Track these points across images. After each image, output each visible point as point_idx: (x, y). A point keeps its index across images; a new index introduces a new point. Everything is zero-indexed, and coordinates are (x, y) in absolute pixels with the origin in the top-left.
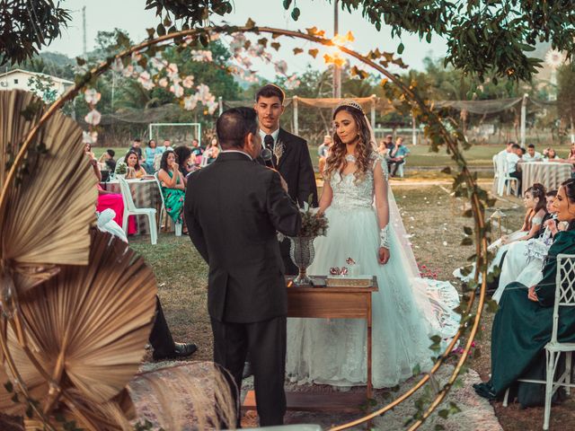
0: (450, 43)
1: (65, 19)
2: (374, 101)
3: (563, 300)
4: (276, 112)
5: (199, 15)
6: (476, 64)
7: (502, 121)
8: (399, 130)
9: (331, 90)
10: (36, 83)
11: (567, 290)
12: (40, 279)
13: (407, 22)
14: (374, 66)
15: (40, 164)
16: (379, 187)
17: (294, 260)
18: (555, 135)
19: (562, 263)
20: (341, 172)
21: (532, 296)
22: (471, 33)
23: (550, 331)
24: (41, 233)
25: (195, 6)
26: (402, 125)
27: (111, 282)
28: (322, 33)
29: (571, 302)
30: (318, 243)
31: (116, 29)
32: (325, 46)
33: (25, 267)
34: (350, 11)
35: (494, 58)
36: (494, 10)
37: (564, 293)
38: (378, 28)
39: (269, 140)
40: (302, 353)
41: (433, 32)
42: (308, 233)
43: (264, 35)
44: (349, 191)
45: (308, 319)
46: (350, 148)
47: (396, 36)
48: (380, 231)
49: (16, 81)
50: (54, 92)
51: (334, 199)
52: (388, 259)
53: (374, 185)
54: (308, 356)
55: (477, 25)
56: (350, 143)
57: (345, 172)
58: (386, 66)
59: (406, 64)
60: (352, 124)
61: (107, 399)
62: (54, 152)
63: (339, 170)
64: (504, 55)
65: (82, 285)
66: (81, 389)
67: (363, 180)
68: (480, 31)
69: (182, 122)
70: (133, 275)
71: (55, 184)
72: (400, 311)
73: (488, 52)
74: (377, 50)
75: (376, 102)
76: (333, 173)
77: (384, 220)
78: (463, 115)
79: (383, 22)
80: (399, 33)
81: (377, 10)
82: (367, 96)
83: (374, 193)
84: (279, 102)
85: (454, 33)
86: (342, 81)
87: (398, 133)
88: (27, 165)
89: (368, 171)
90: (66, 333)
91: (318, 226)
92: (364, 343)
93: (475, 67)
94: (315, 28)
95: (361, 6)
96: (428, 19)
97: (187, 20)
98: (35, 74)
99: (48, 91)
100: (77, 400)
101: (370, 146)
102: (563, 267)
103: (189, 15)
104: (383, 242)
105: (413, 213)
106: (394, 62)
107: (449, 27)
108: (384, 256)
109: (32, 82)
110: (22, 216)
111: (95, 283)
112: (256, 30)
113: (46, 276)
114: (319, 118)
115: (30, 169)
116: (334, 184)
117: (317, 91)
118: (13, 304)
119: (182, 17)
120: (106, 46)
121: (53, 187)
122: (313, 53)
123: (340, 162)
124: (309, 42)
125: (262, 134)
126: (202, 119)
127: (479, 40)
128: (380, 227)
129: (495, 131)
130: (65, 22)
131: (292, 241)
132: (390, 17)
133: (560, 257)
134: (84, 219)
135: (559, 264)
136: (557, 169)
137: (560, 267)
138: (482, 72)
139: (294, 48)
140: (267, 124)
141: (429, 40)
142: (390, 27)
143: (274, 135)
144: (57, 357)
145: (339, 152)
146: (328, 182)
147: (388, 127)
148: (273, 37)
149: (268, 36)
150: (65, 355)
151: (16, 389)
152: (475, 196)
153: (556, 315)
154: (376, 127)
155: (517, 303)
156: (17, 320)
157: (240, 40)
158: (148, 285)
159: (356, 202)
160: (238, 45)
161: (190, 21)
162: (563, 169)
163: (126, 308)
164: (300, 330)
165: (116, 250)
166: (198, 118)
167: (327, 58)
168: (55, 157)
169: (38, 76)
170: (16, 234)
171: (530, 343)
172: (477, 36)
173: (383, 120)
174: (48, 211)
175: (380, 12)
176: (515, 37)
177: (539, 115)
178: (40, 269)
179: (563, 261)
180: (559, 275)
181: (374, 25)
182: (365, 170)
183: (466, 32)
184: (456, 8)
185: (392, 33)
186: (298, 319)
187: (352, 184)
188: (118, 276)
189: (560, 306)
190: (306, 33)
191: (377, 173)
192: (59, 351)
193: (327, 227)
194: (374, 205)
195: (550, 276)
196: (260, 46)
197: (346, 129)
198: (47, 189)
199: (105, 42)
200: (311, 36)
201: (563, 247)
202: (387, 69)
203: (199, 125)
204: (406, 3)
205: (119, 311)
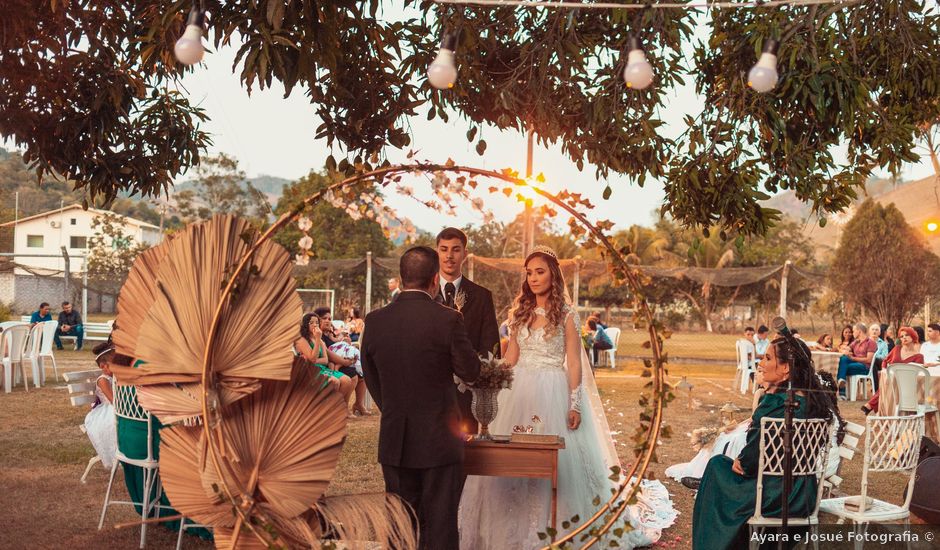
0: (667, 189)
1: (205, 143)
2: (578, 265)
3: (767, 469)
4: (457, 255)
5: (374, 147)
6: (700, 215)
7: (761, 300)
8: (615, 309)
9: (520, 249)
10: (102, 225)
11: (772, 457)
12: (242, 393)
13: (615, 161)
14: (562, 205)
15: (250, 285)
16: (571, 343)
17: (475, 414)
18: (838, 323)
19: (766, 427)
20: (529, 327)
21: (737, 467)
22: (694, 177)
23: (753, 505)
24: (248, 349)
25: (371, 138)
26: (619, 303)
27: (304, 403)
28: (516, 173)
29: (776, 471)
30: (503, 397)
31: (221, 154)
32: (518, 186)
33: (229, 380)
34: (547, 146)
35: (720, 207)
36: (721, 149)
37: (769, 460)
38: (580, 167)
39: (450, 288)
40: (479, 528)
41: (648, 174)
42: (491, 385)
43: (463, 174)
44: (538, 347)
45: (486, 477)
46: (540, 300)
47: (601, 178)
48: (570, 393)
49: (73, 222)
50: (129, 239)
51: (520, 358)
52: (579, 423)
53: (565, 342)
54: (485, 532)
55: (703, 166)
56: (542, 294)
57: (533, 327)
58: (574, 206)
59: (592, 204)
60: (547, 274)
61: (297, 515)
62: (262, 275)
63: (527, 324)
64: (733, 204)
65: (277, 405)
66: (273, 504)
67: (553, 335)
68: (704, 175)
69: (308, 287)
70: (325, 398)
71: (263, 304)
72: (591, 484)
73: (714, 199)
74: (566, 191)
75: (581, 265)
76: (520, 327)
77: (575, 381)
78: (706, 291)
79: (586, 161)
80: (605, 175)
81: (579, 146)
82: (570, 257)
83: (565, 350)
84: (461, 245)
85: (673, 175)
86: (535, 237)
87: (613, 314)
88: (239, 285)
89: (559, 326)
90: (262, 449)
91: (503, 378)
92: (548, 516)
93: (698, 218)
94: (510, 170)
95: (560, 140)
96: (640, 159)
97: (361, 153)
98: (102, 212)
99: (120, 237)
100: (269, 514)
101: (563, 299)
102: (767, 431)
103: (363, 146)
104: (574, 404)
105: (622, 409)
106: (581, 202)
107: (667, 169)
108: (574, 421)
109: (97, 223)
110: (232, 332)
111: (290, 403)
112: (456, 169)
113: (249, 390)
114: (502, 287)
115: (241, 289)
116: (521, 339)
117: (500, 250)
118: (217, 415)
119: (355, 149)
120: (206, 176)
121: (260, 308)
122: (507, 192)
123: (529, 315)
124: (504, 182)
125: (443, 282)
126: (336, 285)
127: (704, 185)
128: (570, 389)
129: (753, 316)
130: (205, 147)
131: (474, 394)
132: (594, 155)
133: (764, 420)
134: (287, 338)
135: (763, 427)
136: (820, 359)
137: (764, 431)
138: (707, 223)
139: (490, 186)
140: (447, 270)
141: (641, 184)
142: (595, 167)
143: (456, 283)
144: (251, 472)
145: (527, 304)
146: (514, 337)
147: (599, 305)
148: (471, 176)
149: (466, 175)
150: (259, 470)
151: (221, 489)
152: (653, 328)
153: (759, 485)
154: (581, 303)
155: (720, 477)
156: (220, 431)
157: (441, 178)
158: (338, 409)
159: (545, 360)
160: (439, 181)
161: (364, 154)
162: (829, 360)
163: (316, 430)
164: (478, 500)
165: (309, 372)
166: (331, 283)
167: (520, 197)
168: (263, 279)
169: (106, 215)
170: (224, 349)
171: (734, 519)
172: (700, 180)
173: (592, 294)
174: (253, 331)
175: (583, 148)
176: (747, 182)
177: (815, 294)
178: (243, 384)
179: (768, 424)
180: (763, 440)
181: (576, 164)
182: (557, 324)
183: (687, 175)
184: (675, 145)
185: (597, 173)
186: (477, 477)
187: (542, 339)
188: (312, 398)
189: (764, 476)
190: (501, 173)
191: (568, 327)
192: (253, 466)
193: (512, 380)
194: (565, 364)
195: (753, 442)
196: (459, 184)
197: (540, 278)
198: (257, 307)
199: (205, 172)
200: (505, 176)
201: (768, 410)
202: (574, 209)
203: (333, 292)
204: (615, 138)
205: (312, 430)
